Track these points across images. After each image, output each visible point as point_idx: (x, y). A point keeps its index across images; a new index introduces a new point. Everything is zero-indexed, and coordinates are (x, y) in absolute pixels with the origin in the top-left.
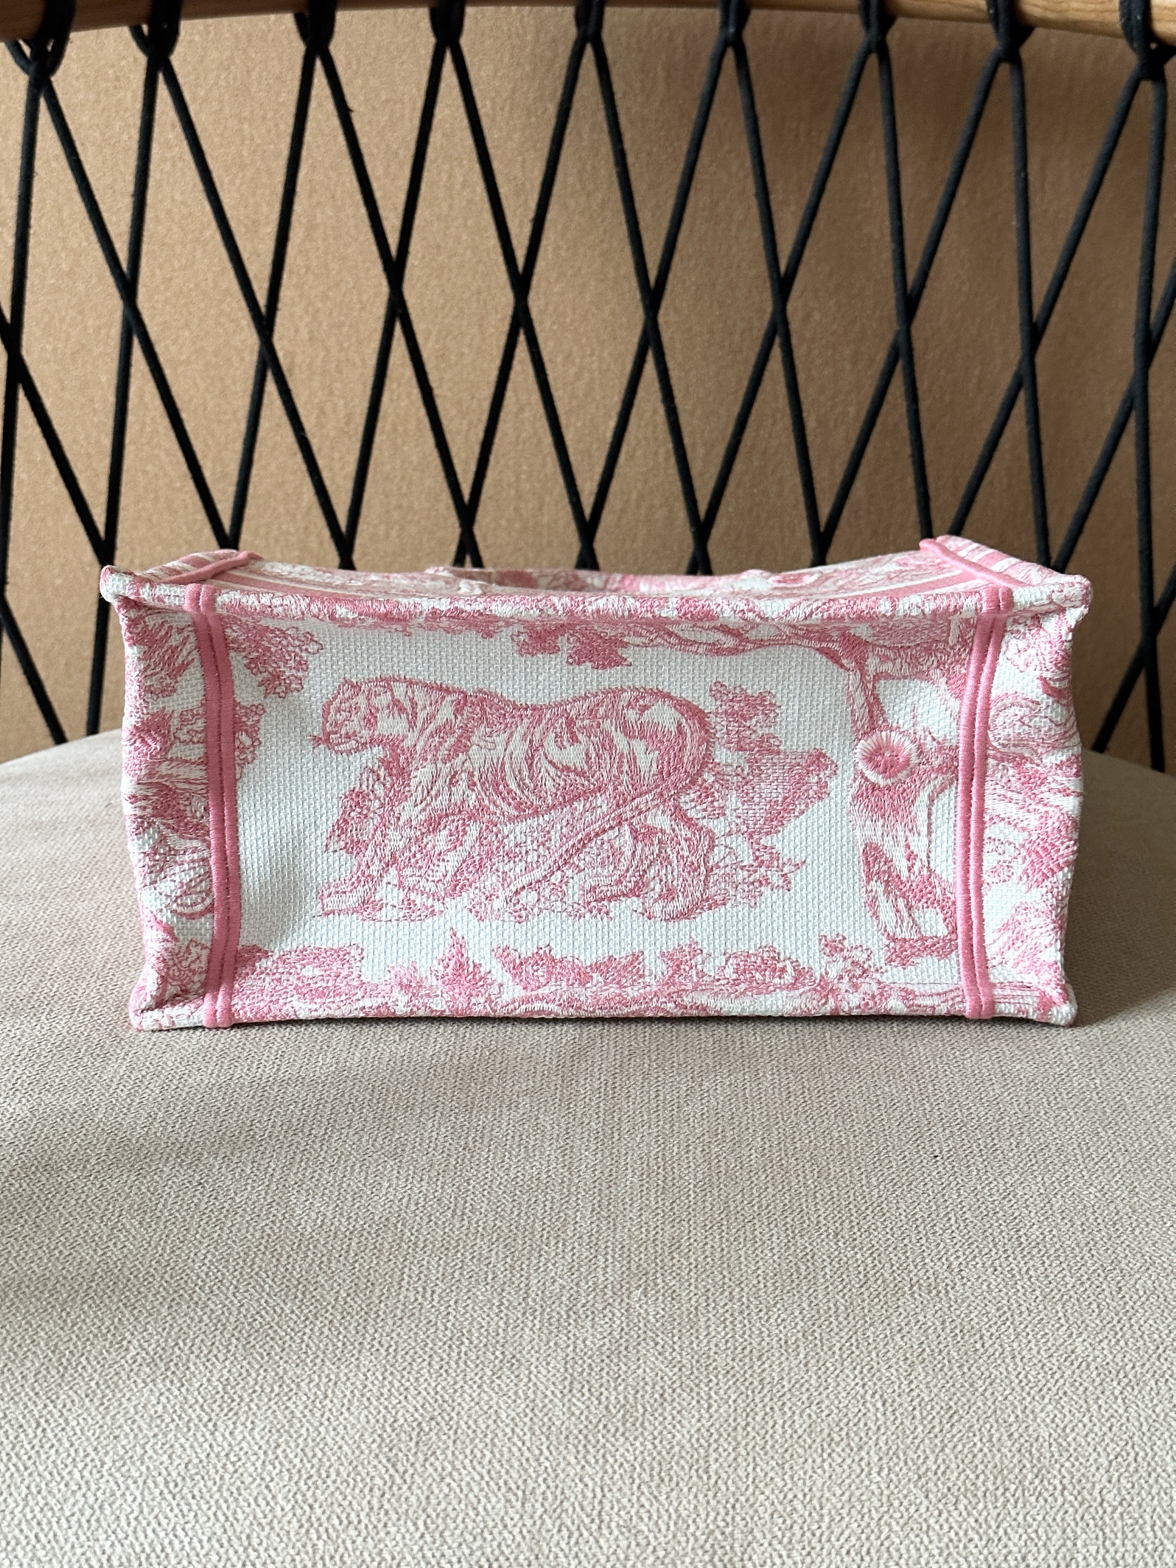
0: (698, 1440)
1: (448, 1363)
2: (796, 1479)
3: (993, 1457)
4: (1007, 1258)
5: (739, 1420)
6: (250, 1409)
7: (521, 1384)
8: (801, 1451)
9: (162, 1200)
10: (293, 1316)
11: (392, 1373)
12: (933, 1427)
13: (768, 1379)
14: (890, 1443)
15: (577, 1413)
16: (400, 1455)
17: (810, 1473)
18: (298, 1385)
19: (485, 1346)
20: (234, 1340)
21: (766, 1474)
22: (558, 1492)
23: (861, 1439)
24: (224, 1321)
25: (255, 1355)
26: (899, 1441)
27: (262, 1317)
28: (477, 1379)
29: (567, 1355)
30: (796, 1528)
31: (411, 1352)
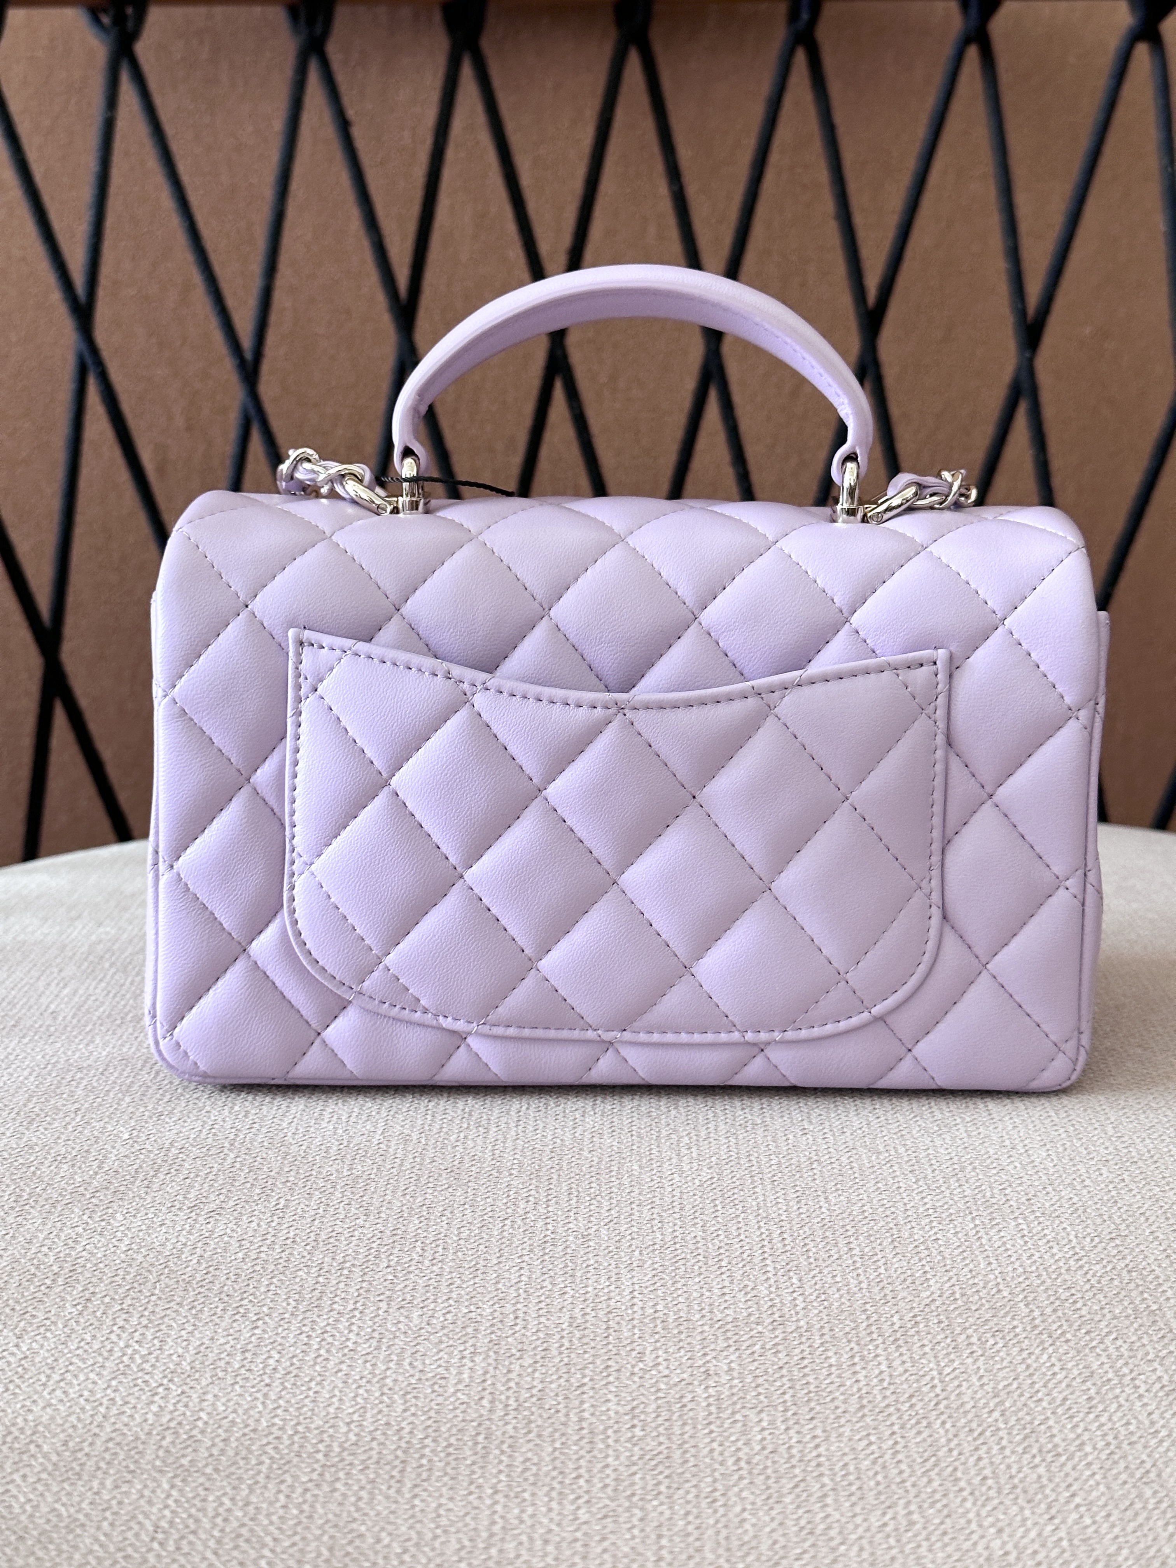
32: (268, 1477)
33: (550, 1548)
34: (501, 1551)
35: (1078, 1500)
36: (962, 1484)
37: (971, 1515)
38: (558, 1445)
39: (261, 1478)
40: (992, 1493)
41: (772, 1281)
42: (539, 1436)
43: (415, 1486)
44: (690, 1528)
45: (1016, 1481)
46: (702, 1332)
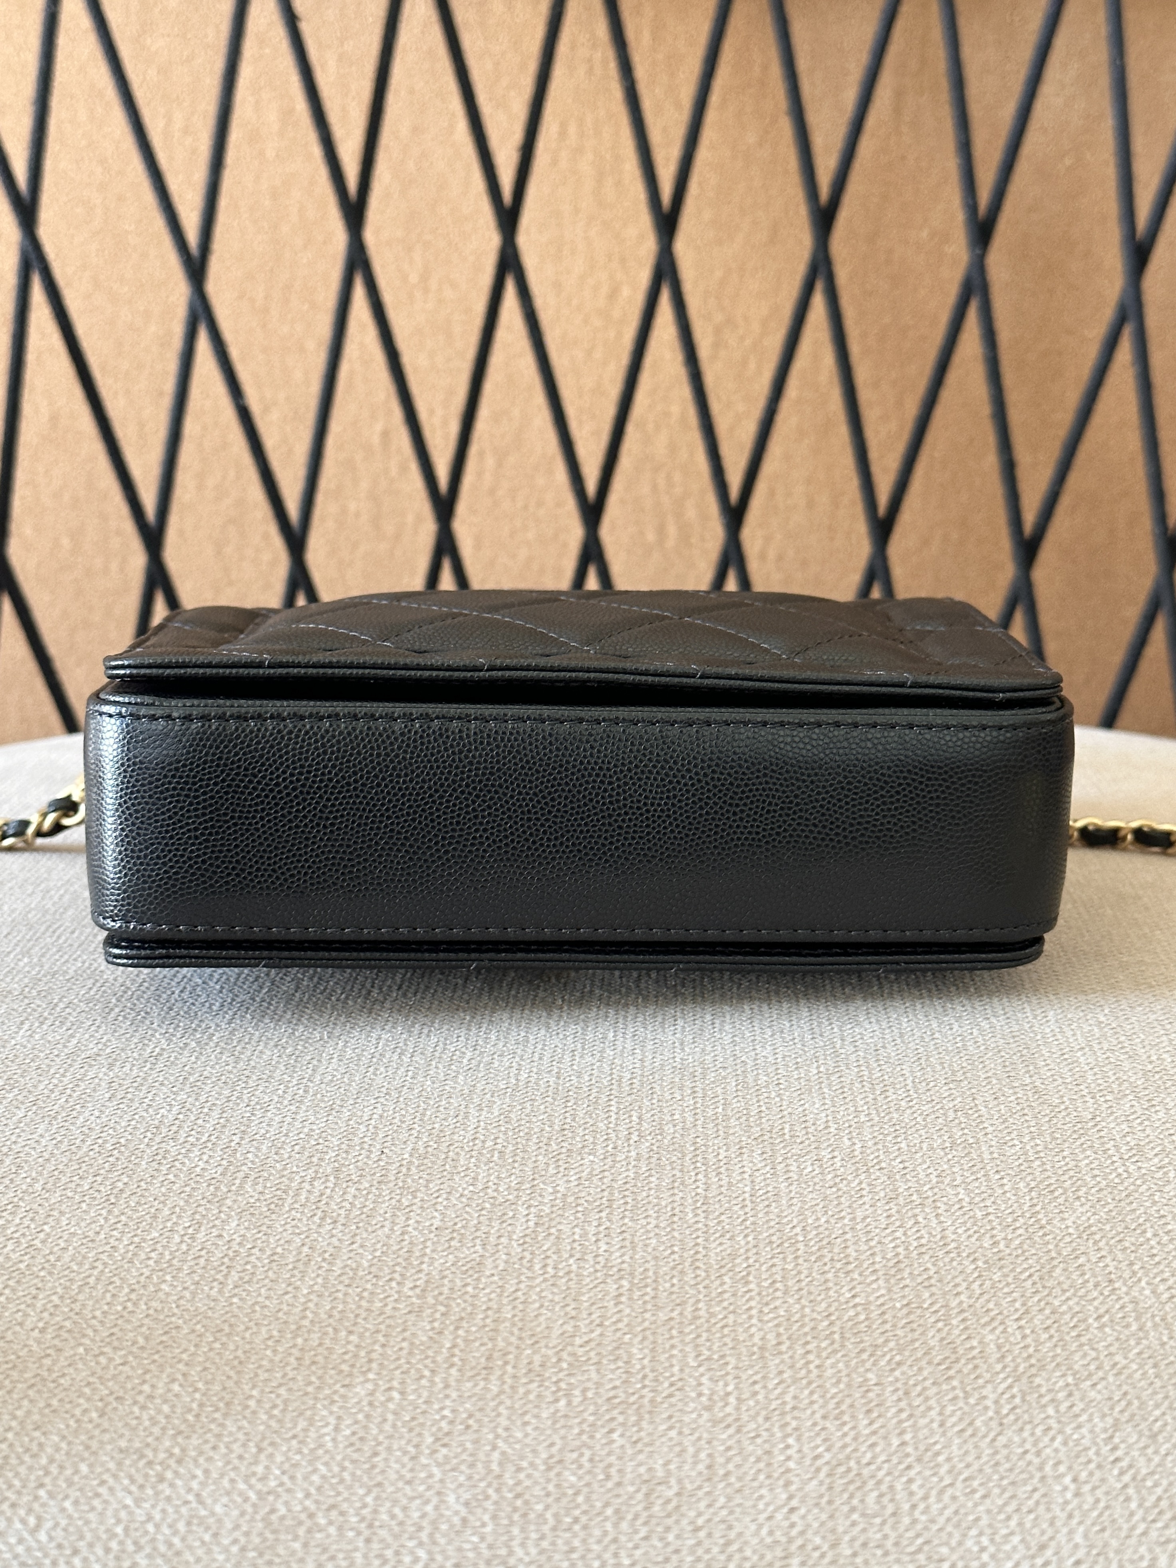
41: (612, 1119)
42: (362, 1246)
43: (236, 1287)
45: (804, 1284)
46: (535, 1162)
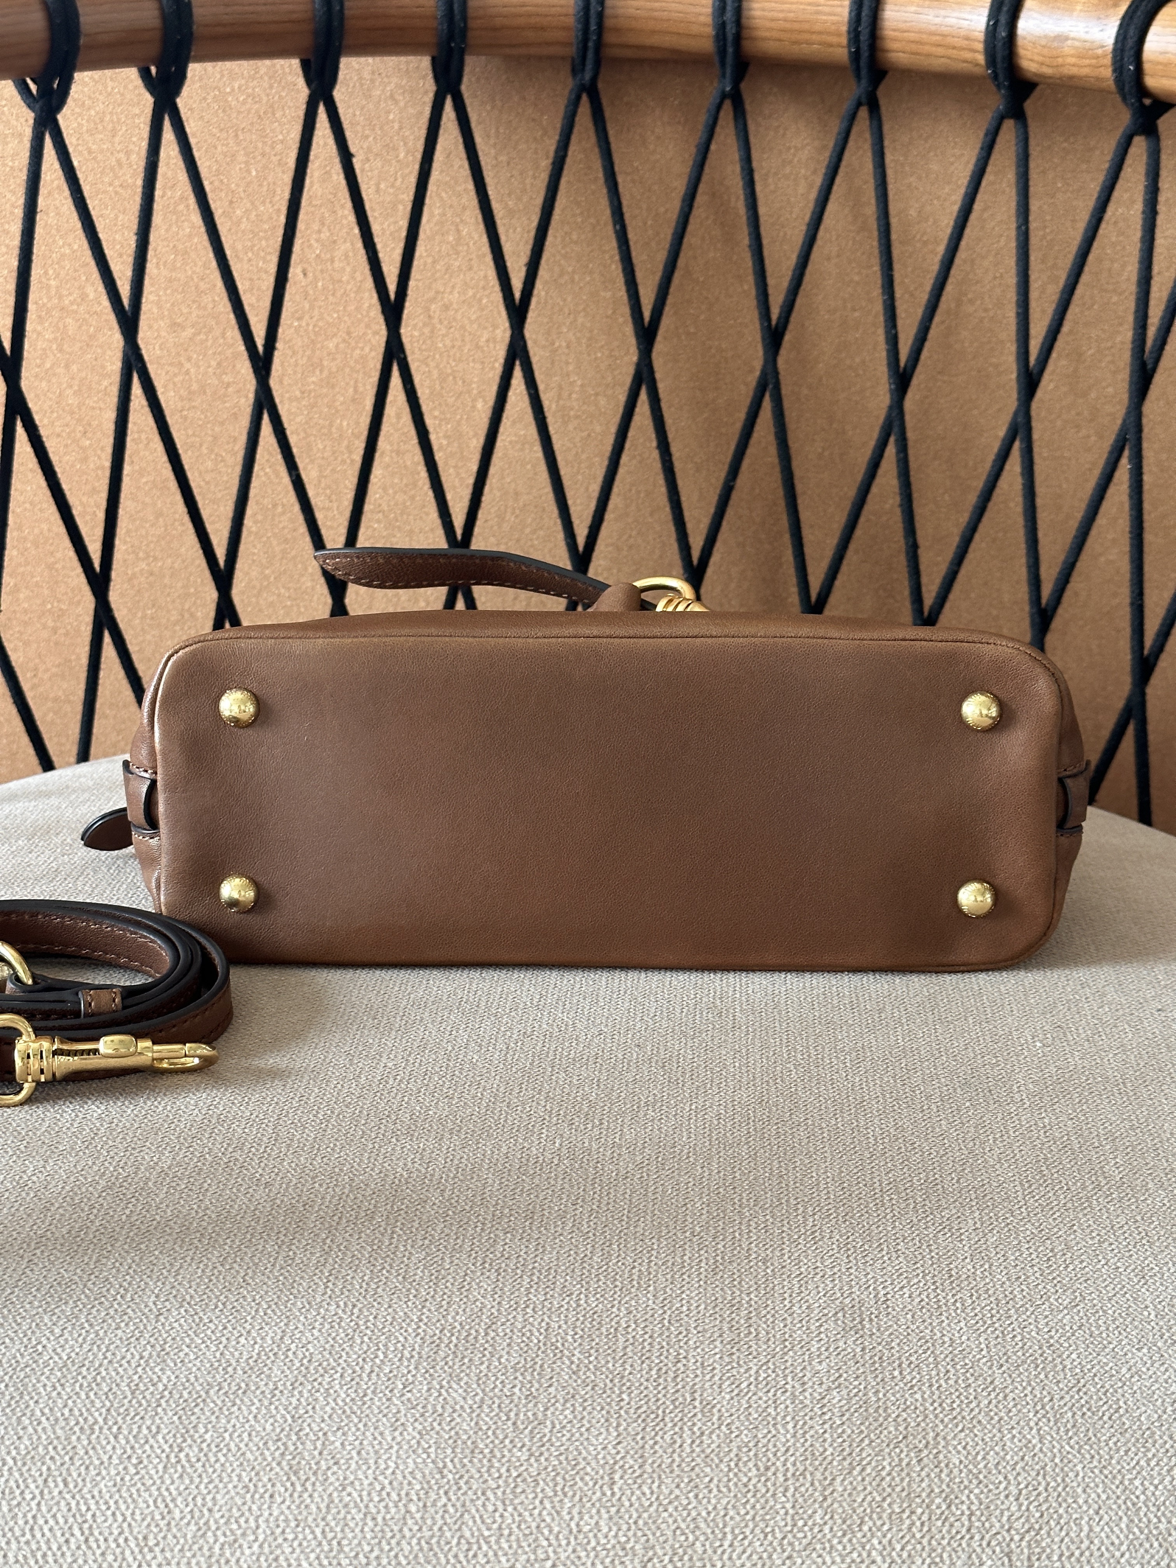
0: (604, 1458)
1: (360, 1376)
2: (701, 1496)
3: (902, 1480)
4: (934, 1290)
5: (648, 1438)
6: (157, 1414)
7: (431, 1399)
8: (708, 1470)
9: (95, 1211)
10: (211, 1325)
11: (301, 1384)
12: (843, 1450)
13: (681, 1399)
14: (798, 1464)
15: (484, 1428)
16: (303, 1462)
17: (715, 1490)
18: (207, 1393)
19: (400, 1360)
20: (148, 1347)
21: (671, 1492)
22: (458, 1504)
23: (769, 1460)
24: (142, 1328)
25: (169, 1361)
26: (808, 1462)
27: (180, 1325)
28: (387, 1392)
29: (481, 1372)
30: (698, 1544)
31: (325, 1363)
32: (192, 1259)
33: (356, 1311)
34: (327, 1310)
35: (684, 1296)
36: (618, 1283)
37: (616, 1302)
38: (375, 1247)
39: (188, 1259)
40: (633, 1290)
44: (444, 1303)
